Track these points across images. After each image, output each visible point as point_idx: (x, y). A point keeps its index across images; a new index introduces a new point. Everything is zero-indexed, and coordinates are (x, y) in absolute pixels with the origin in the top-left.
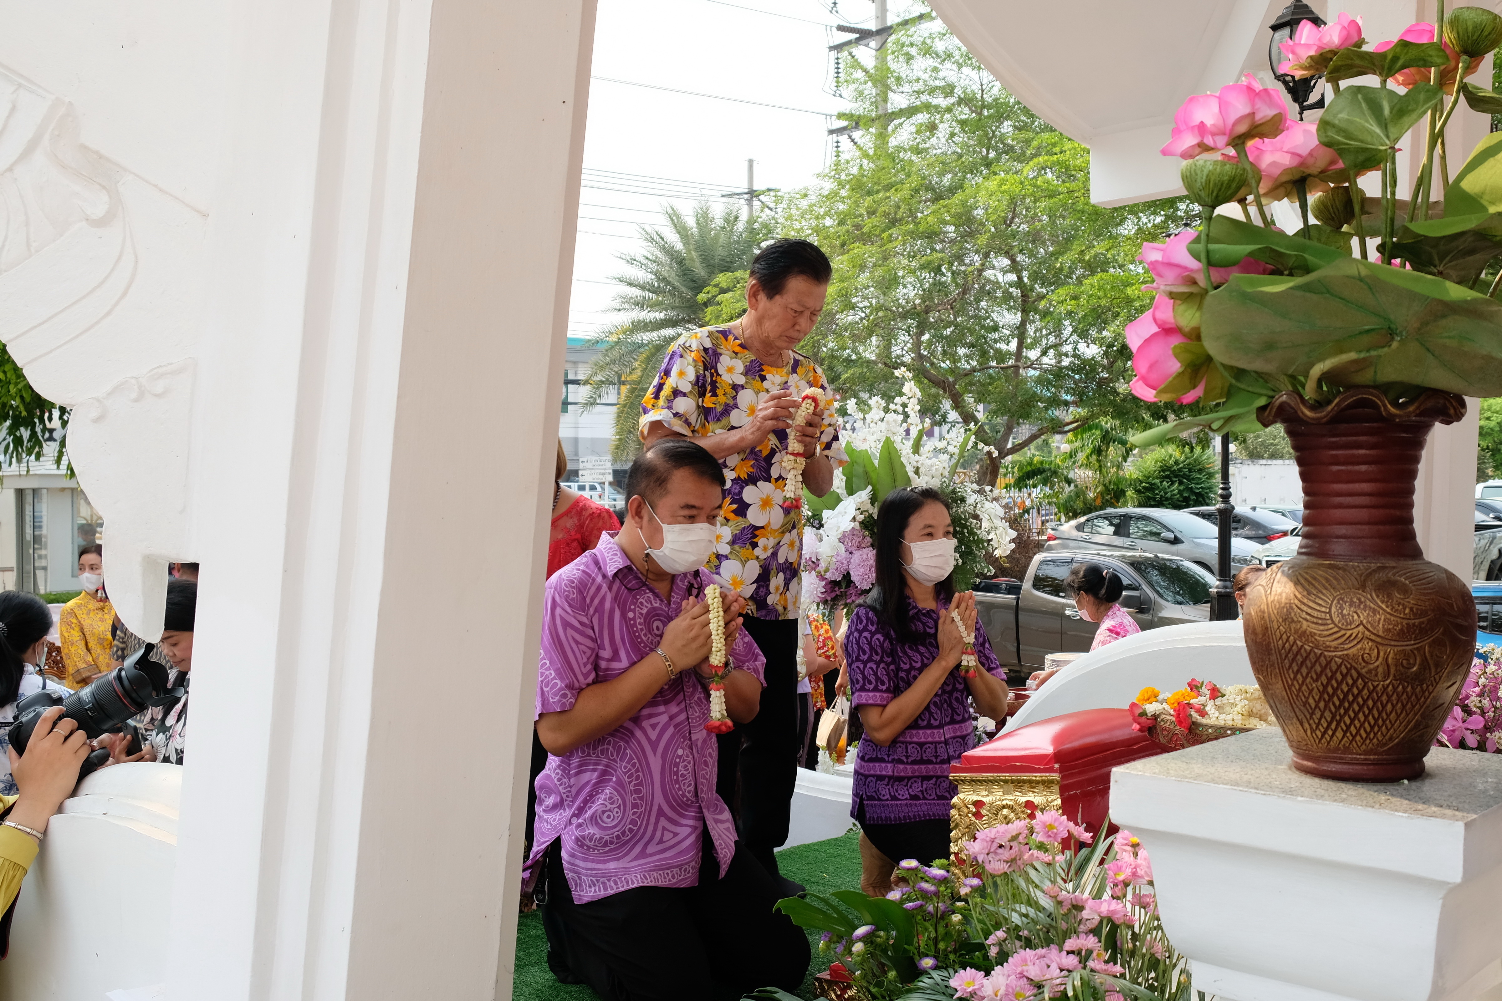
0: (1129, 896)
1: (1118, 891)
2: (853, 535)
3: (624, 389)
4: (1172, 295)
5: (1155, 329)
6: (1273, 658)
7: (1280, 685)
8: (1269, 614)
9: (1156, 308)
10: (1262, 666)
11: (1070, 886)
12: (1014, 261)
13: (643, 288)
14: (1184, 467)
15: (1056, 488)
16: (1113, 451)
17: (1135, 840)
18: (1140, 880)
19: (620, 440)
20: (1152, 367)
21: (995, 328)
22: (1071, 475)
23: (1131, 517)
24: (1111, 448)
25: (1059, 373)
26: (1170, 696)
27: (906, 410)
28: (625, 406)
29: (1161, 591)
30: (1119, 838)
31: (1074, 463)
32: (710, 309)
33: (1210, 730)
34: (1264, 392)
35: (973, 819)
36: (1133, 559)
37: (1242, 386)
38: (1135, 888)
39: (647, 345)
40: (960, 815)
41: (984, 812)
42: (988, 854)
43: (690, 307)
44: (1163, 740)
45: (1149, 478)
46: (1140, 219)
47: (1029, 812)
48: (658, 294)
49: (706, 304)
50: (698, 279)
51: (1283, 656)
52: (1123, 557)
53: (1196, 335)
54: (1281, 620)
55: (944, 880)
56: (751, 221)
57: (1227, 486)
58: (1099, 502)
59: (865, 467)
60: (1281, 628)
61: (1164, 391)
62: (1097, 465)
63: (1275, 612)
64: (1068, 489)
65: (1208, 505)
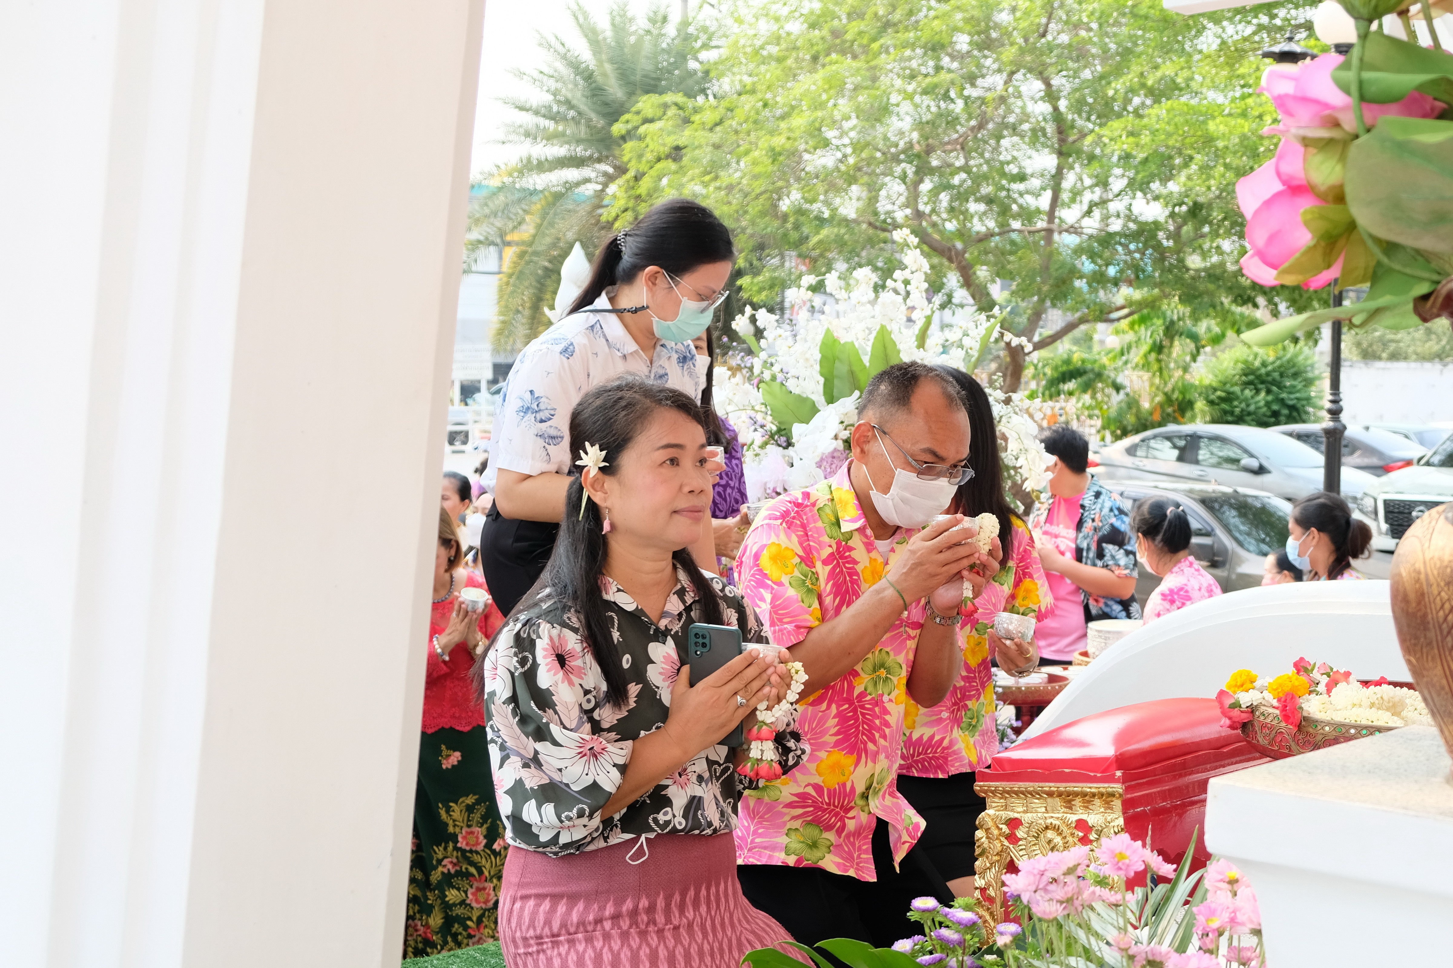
0: (1223, 950)
1: (1208, 942)
2: (833, 457)
3: (510, 253)
4: (1306, 142)
5: (1279, 187)
6: (1431, 634)
7: (1439, 671)
8: (1427, 575)
9: (1280, 158)
10: (1415, 645)
11: (1144, 934)
12: (1048, 85)
13: (537, 113)
14: (1274, 370)
15: (1099, 396)
16: (1180, 348)
17: (1233, 874)
18: (1240, 929)
19: (503, 322)
20: (1272, 238)
21: (1022, 177)
22: (1120, 380)
23: (1200, 437)
24: (1176, 343)
25: (1106, 240)
26: (1271, 681)
27: (909, 288)
28: (510, 276)
29: (1241, 538)
30: (1212, 872)
31: (1126, 363)
32: (629, 145)
33: (1327, 728)
34: (1426, 275)
35: (1006, 843)
36: (1205, 495)
37: (1397, 267)
38: (1231, 939)
39: (541, 192)
40: (988, 838)
41: (1020, 833)
42: (1035, 892)
43: (602, 140)
44: (1262, 741)
45: (1225, 384)
46: (1224, 29)
47: (1081, 834)
48: (556, 122)
49: (624, 138)
50: (613, 101)
51: (1445, 632)
52: (1191, 491)
53: (1338, 196)
54: (1442, 584)
55: (971, 926)
56: (685, 23)
57: (1337, 398)
58: (1157, 417)
59: (850, 365)
60: (1443, 594)
61: (1288, 271)
62: (1155, 367)
63: (1436, 572)
64: (1117, 399)
65: (1304, 422)
